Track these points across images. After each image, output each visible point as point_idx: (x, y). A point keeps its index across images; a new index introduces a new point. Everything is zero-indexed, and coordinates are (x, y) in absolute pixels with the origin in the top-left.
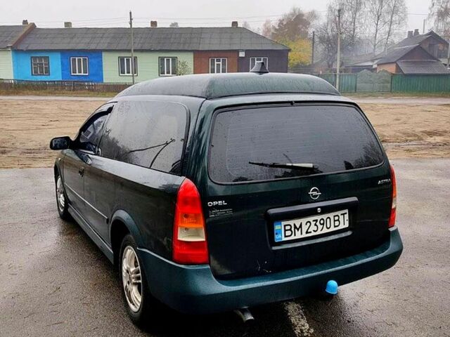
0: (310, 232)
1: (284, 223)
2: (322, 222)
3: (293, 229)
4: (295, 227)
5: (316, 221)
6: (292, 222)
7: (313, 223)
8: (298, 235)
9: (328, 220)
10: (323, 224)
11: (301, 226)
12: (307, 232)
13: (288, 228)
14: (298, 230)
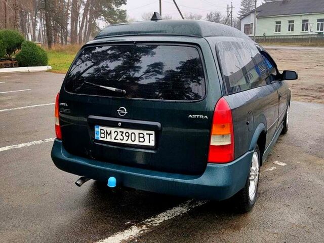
0: (118, 140)
1: (101, 127)
2: (127, 134)
3: (105, 133)
4: (107, 133)
5: (123, 132)
6: (105, 128)
7: (120, 134)
8: (109, 139)
9: (133, 135)
10: (128, 136)
11: (111, 133)
12: (115, 139)
13: (102, 131)
14: (109, 135)
